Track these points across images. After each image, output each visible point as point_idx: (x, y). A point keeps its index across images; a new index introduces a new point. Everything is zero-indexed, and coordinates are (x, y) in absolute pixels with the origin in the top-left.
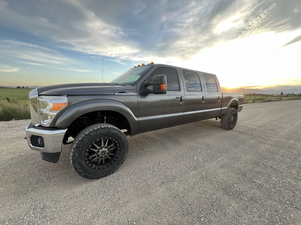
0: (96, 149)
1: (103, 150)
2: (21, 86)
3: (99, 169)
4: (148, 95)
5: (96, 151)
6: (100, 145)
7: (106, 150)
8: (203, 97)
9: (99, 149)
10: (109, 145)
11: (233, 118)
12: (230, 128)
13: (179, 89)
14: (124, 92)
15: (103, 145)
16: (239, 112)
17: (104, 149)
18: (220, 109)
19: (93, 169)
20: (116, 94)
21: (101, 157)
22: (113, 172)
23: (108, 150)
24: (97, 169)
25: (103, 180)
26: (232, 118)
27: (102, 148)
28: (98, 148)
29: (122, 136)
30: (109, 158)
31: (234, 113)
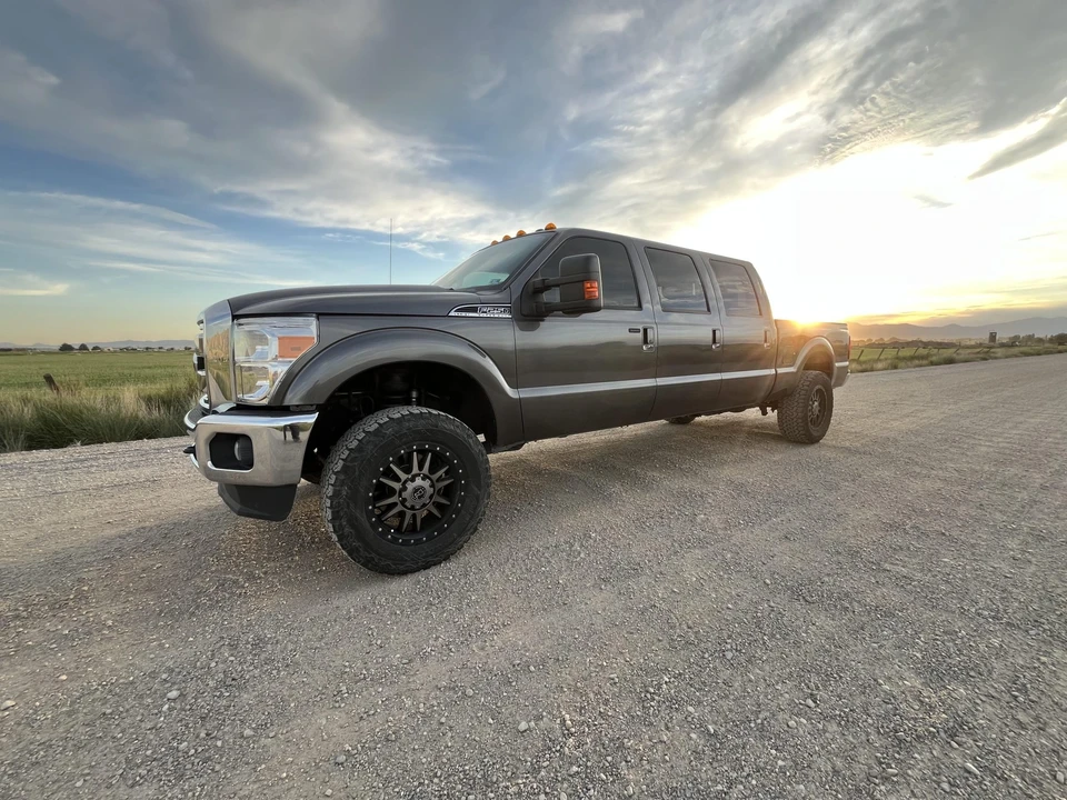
0: (397, 479)
1: (417, 484)
2: (75, 343)
3: (406, 543)
4: (543, 320)
5: (397, 486)
6: (408, 470)
7: (426, 484)
8: (714, 332)
9: (406, 482)
10: (433, 470)
11: (820, 404)
12: (812, 440)
13: (636, 304)
14: (474, 310)
15: (415, 470)
16: (835, 386)
17: (419, 482)
18: (773, 372)
19: (388, 540)
20: (452, 314)
21: (413, 508)
22: (447, 558)
23: (432, 486)
24: (401, 544)
25: (421, 576)
26: (816, 403)
27: (413, 480)
28: (403, 476)
29: (471, 441)
30: (435, 512)
31: (817, 387)
